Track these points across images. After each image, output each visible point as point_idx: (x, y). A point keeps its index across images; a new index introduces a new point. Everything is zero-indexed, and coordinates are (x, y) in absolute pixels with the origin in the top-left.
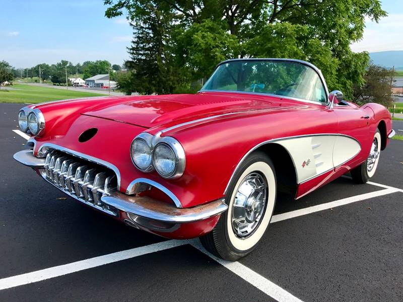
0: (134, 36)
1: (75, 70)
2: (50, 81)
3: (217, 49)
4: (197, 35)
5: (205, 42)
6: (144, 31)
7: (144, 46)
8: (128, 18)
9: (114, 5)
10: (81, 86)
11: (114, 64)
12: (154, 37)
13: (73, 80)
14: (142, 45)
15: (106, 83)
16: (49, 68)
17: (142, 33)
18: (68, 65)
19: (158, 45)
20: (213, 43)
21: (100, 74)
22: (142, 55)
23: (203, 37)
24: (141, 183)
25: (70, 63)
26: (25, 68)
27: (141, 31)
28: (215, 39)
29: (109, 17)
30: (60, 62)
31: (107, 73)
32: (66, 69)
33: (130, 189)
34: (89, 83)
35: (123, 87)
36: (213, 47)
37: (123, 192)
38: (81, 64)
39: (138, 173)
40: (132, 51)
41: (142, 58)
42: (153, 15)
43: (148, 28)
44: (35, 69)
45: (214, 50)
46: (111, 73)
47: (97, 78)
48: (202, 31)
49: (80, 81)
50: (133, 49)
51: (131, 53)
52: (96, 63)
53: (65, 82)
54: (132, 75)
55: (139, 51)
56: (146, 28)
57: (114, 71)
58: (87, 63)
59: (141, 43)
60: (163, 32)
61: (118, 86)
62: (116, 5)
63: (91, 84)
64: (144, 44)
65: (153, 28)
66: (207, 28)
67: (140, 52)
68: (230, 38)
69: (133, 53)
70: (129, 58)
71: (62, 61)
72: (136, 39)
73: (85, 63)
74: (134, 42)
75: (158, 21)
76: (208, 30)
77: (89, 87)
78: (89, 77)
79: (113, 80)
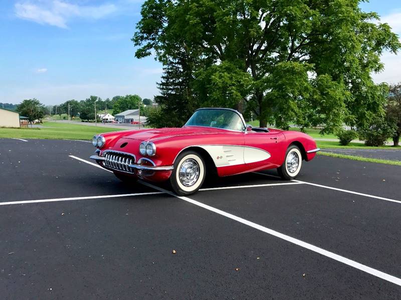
0: (164, 71)
1: (105, 106)
2: (78, 117)
3: (233, 87)
4: (215, 75)
5: (221, 81)
6: (174, 66)
7: (173, 81)
8: (156, 59)
9: (143, 46)
10: (110, 122)
11: (145, 98)
12: (184, 71)
13: (101, 115)
14: (172, 81)
15: (136, 118)
16: (78, 104)
17: (171, 69)
18: (97, 100)
19: (188, 79)
20: (229, 82)
21: (130, 109)
22: (172, 90)
23: (221, 77)
24: (143, 160)
25: (99, 99)
26: (54, 105)
27: (171, 66)
28: (231, 79)
29: (138, 58)
30: (89, 97)
31: (137, 108)
32: (95, 105)
33: (139, 162)
34: (119, 119)
35: (153, 123)
36: (230, 86)
37: (136, 164)
38: (111, 99)
39: (141, 156)
40: (162, 87)
41: (172, 93)
42: (183, 50)
43: (178, 63)
44: (64, 105)
45: (230, 88)
46: (141, 107)
47: (127, 114)
48: (220, 72)
49: (109, 117)
50: (163, 84)
51: (161, 89)
52: (126, 98)
53: (93, 118)
54: (162, 110)
55: (168, 86)
56: (175, 63)
57: (145, 106)
58: (116, 98)
59: (171, 78)
60: (192, 66)
61: (148, 122)
62: (145, 47)
63: (121, 120)
64: (174, 79)
65: (182, 62)
66: (225, 69)
67: (170, 87)
68: (245, 77)
69: (163, 89)
70: (159, 93)
71: (91, 97)
72: (166, 75)
73: (114, 98)
74: (163, 77)
75: (188, 56)
76: (225, 70)
77: (119, 123)
78: (118, 113)
79: (144, 115)
